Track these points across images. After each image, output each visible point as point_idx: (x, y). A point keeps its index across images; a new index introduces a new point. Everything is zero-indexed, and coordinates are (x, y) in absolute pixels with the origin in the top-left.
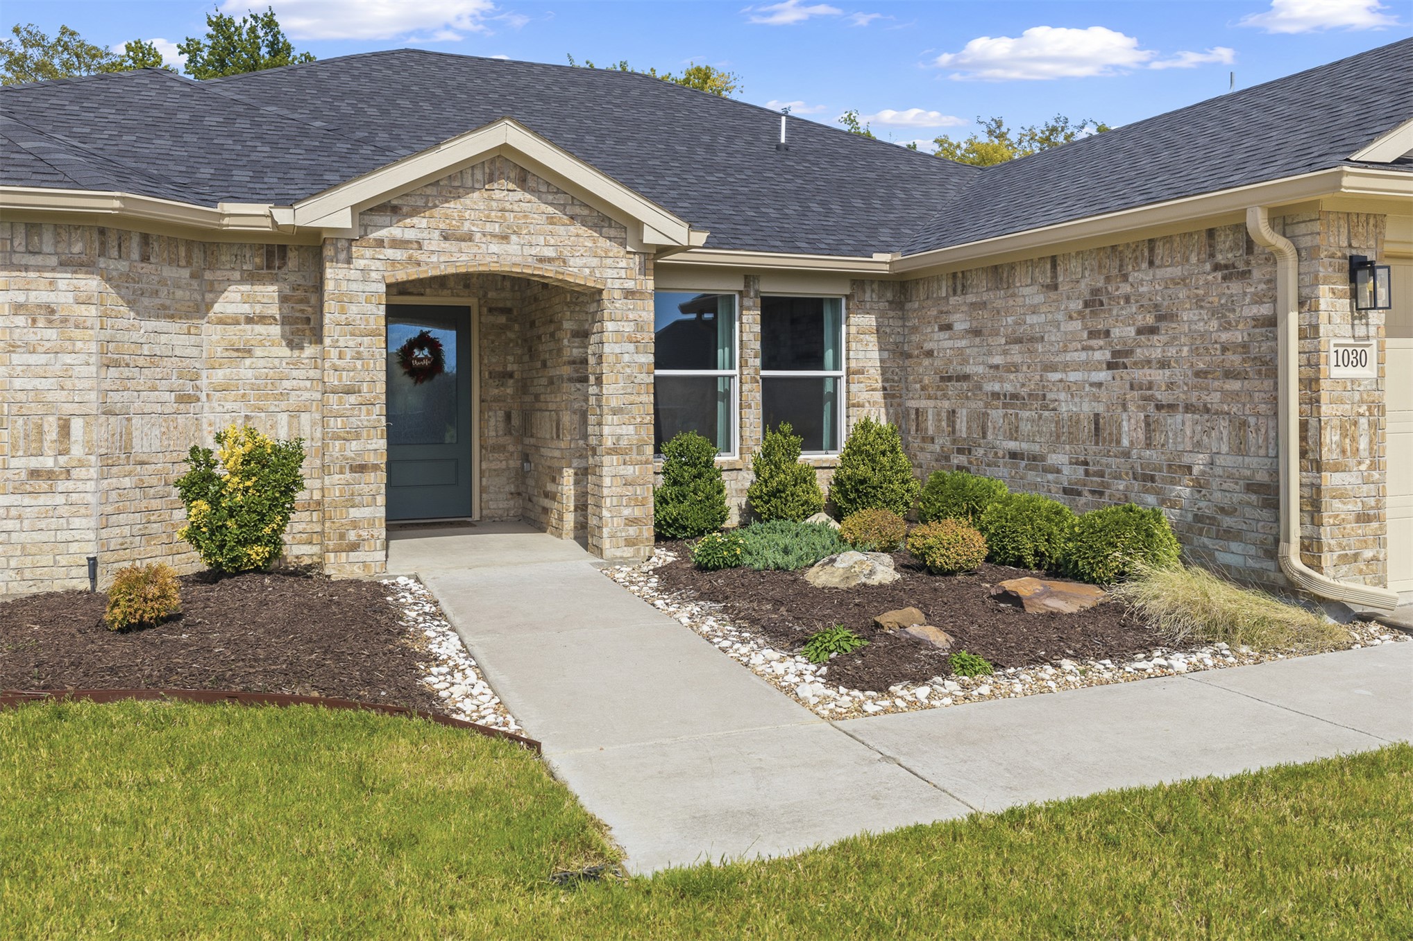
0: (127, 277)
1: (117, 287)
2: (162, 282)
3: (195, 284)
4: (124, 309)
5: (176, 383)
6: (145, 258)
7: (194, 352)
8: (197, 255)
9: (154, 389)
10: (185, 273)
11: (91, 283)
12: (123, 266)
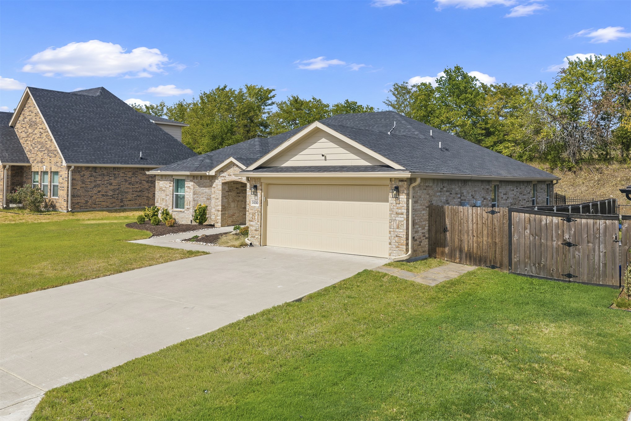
0: (198, 182)
1: (196, 184)
2: (204, 182)
3: (210, 182)
4: (197, 187)
5: (206, 197)
6: (201, 179)
7: (210, 192)
8: (211, 178)
9: (202, 197)
10: (209, 181)
11: (192, 183)
12: (197, 181)
